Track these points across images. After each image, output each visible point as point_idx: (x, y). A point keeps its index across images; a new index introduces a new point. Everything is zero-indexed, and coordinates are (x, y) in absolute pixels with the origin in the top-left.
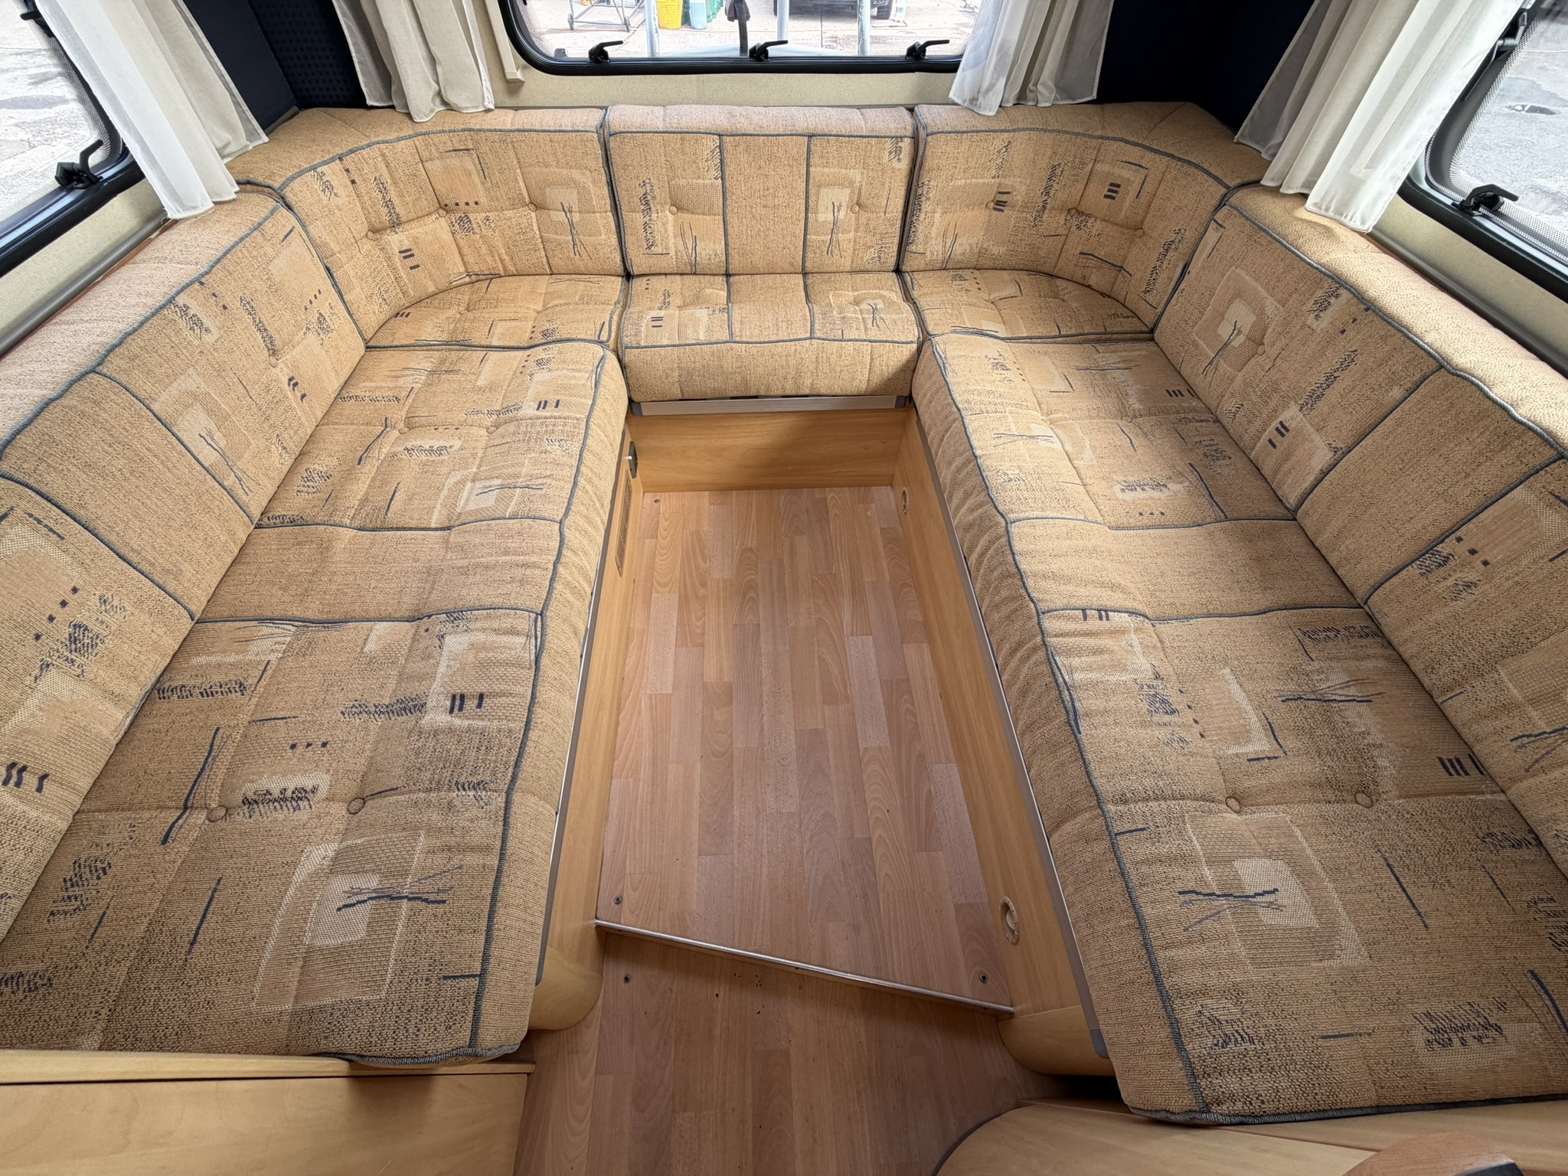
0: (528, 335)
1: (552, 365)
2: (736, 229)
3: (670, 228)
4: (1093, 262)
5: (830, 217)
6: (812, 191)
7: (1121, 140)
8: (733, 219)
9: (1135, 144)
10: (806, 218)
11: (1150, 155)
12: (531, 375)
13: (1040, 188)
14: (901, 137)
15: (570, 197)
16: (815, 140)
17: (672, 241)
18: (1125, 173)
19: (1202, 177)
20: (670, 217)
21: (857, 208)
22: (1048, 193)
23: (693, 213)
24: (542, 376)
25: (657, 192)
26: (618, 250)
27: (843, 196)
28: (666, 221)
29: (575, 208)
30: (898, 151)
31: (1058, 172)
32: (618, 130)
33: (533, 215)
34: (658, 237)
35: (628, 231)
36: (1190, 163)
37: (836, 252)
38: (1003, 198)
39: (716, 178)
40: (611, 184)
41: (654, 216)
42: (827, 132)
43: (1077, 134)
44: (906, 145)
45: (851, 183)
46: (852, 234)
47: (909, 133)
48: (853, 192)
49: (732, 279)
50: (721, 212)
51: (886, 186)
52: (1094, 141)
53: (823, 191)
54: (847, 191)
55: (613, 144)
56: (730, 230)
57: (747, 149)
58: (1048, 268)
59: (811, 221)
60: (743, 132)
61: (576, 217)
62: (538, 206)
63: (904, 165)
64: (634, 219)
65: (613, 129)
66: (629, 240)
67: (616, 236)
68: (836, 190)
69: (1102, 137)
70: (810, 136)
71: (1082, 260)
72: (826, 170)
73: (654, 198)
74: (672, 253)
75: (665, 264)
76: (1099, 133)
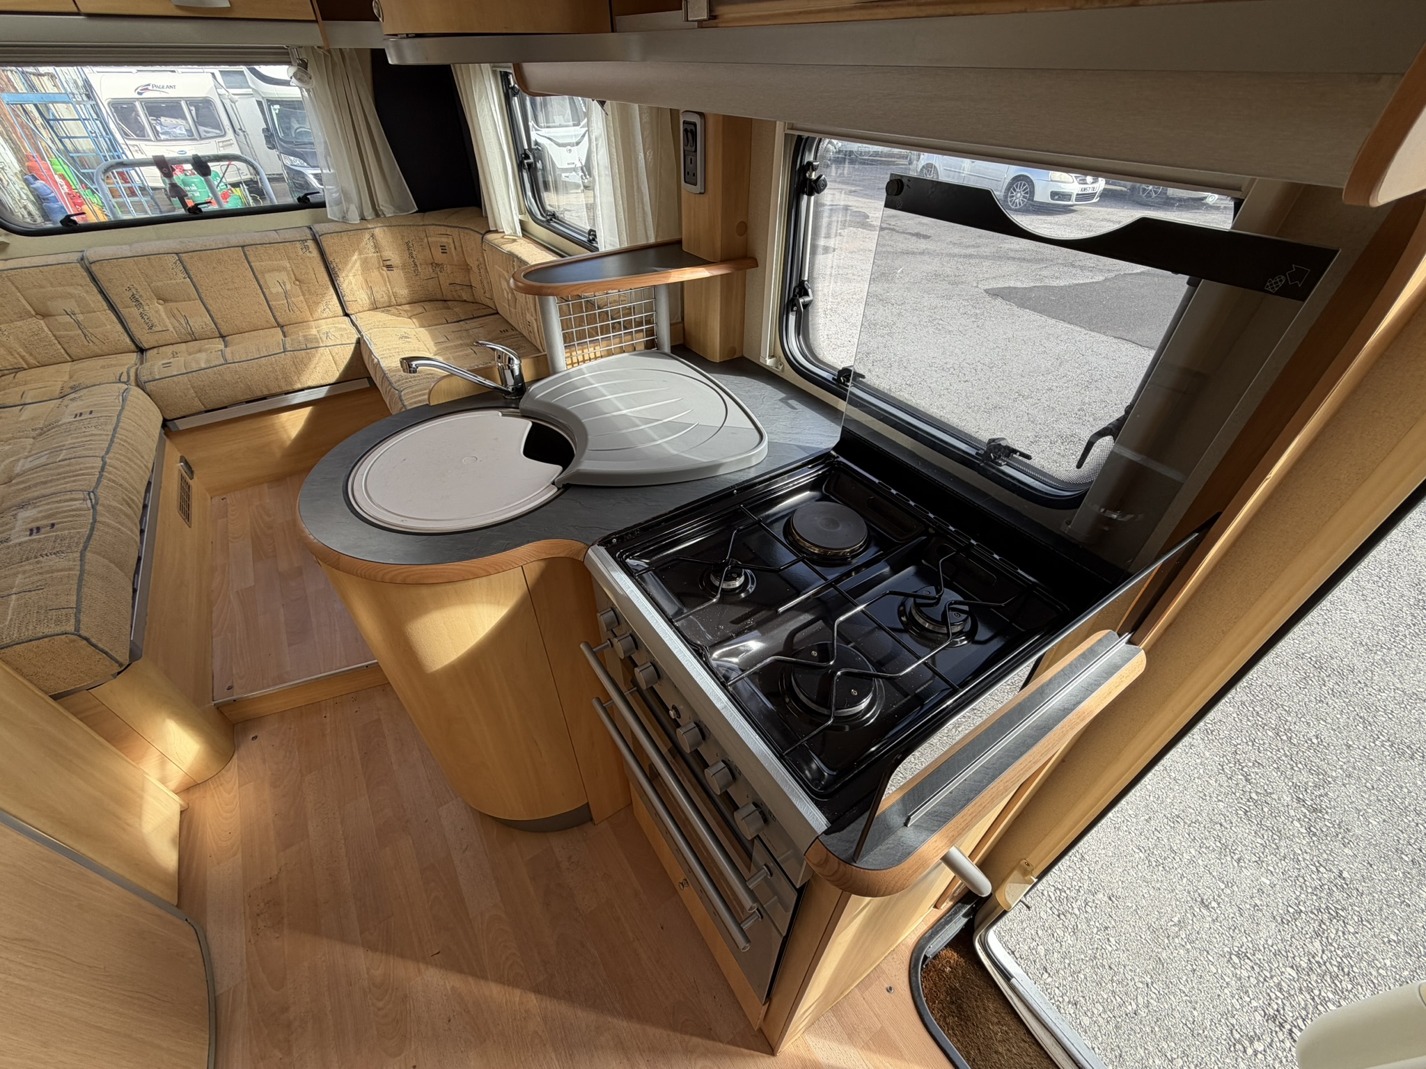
0: (58, 392)
1: (83, 398)
2: (214, 306)
3: (163, 314)
4: (458, 288)
5: (280, 290)
6: (259, 276)
7: (433, 225)
8: (209, 302)
9: (440, 225)
10: (263, 293)
11: (449, 229)
12: (66, 406)
13: (406, 255)
14: (306, 240)
15: (71, 305)
16: (246, 248)
17: (167, 321)
18: (444, 240)
19: (472, 233)
20: (160, 307)
21: (297, 283)
22: (412, 257)
23: (176, 301)
24: (74, 404)
25: (142, 293)
26: (126, 335)
27: (283, 276)
28: (157, 311)
29: (77, 310)
30: (307, 248)
31: (410, 244)
32: (95, 259)
33: (42, 322)
34: (155, 321)
35: (129, 321)
36: (466, 228)
37: (295, 308)
38: (388, 263)
39: (184, 278)
40: (101, 292)
41: (146, 308)
42: (252, 243)
43: (410, 225)
44: (311, 244)
45: (285, 269)
46: (302, 298)
47: (310, 237)
48: (288, 274)
49: (227, 338)
50: (197, 297)
51: (309, 266)
52: (421, 228)
53: (267, 276)
54: (284, 273)
55: (94, 268)
56: (210, 308)
57: (200, 259)
58: (439, 297)
59: (267, 293)
60: (192, 249)
61: (80, 317)
62: (44, 315)
63: (315, 253)
64: (131, 312)
65: (91, 260)
66: (133, 327)
67: (119, 325)
68: (276, 274)
69: (423, 225)
70: (243, 247)
71: (451, 287)
72: (262, 263)
73: (141, 296)
74: (171, 329)
75: (167, 337)
76: (422, 223)
